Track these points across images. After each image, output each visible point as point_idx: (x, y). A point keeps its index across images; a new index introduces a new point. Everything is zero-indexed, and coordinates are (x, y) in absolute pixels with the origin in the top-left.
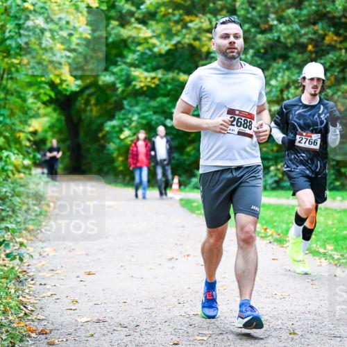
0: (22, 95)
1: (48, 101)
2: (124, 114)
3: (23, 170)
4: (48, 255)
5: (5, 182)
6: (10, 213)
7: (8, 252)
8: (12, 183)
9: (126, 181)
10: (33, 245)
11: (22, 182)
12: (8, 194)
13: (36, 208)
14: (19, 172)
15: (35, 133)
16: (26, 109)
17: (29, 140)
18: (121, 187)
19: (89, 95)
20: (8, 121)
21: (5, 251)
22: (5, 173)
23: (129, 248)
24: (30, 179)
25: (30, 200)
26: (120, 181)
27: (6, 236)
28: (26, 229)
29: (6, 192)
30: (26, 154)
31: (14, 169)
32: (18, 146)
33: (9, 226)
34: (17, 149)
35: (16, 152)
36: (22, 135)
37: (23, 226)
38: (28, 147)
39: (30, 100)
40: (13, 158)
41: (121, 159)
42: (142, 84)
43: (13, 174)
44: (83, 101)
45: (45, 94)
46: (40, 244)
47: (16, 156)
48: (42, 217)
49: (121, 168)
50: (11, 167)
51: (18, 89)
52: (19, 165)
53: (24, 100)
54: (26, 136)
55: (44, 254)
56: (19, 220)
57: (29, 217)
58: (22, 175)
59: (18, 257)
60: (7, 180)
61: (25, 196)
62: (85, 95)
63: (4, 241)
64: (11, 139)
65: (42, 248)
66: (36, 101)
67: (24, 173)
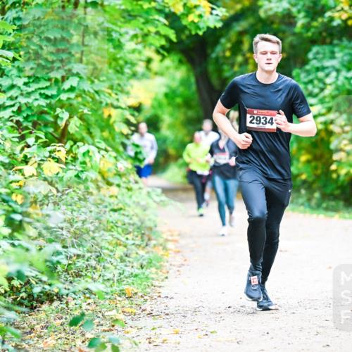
0: (115, 35)
1: (162, 47)
2: (308, 72)
3: (116, 180)
4: (164, 342)
5: (83, 203)
6: (93, 263)
7: (89, 335)
8: (97, 205)
9: (314, 202)
10: (136, 323)
11: (115, 203)
12: (88, 226)
13: (141, 252)
14: (109, 184)
15: (138, 109)
16: (121, 62)
17: (128, 123)
18: (305, 212)
19: (241, 34)
20: (87, 86)
21: (83, 335)
22: (82, 187)
23: (321, 330)
24: (131, 197)
25: (130, 237)
26: (301, 201)
27: (84, 306)
28: (122, 293)
29: (84, 222)
30: (121, 149)
31: (99, 178)
32: (106, 134)
33: (93, 286)
34: (105, 140)
35: (103, 145)
36: (115, 113)
37: (116, 288)
38: (127, 136)
39: (129, 46)
40: (97, 156)
41: (304, 158)
42: (345, 16)
43: (99, 188)
44: (229, 45)
45: (157, 33)
46: (149, 322)
47: (103, 152)
48: (153, 270)
49: (304, 177)
50: (93, 175)
51: (107, 25)
52: (109, 170)
53: (119, 46)
54: (122, 115)
55: (158, 341)
56: (109, 276)
57: (128, 270)
58: (114, 190)
59: (109, 346)
60: (85, 200)
61: (120, 230)
62: (233, 34)
63: (83, 315)
64: (92, 119)
65: (153, 329)
66: (140, 47)
67: (118, 186)
